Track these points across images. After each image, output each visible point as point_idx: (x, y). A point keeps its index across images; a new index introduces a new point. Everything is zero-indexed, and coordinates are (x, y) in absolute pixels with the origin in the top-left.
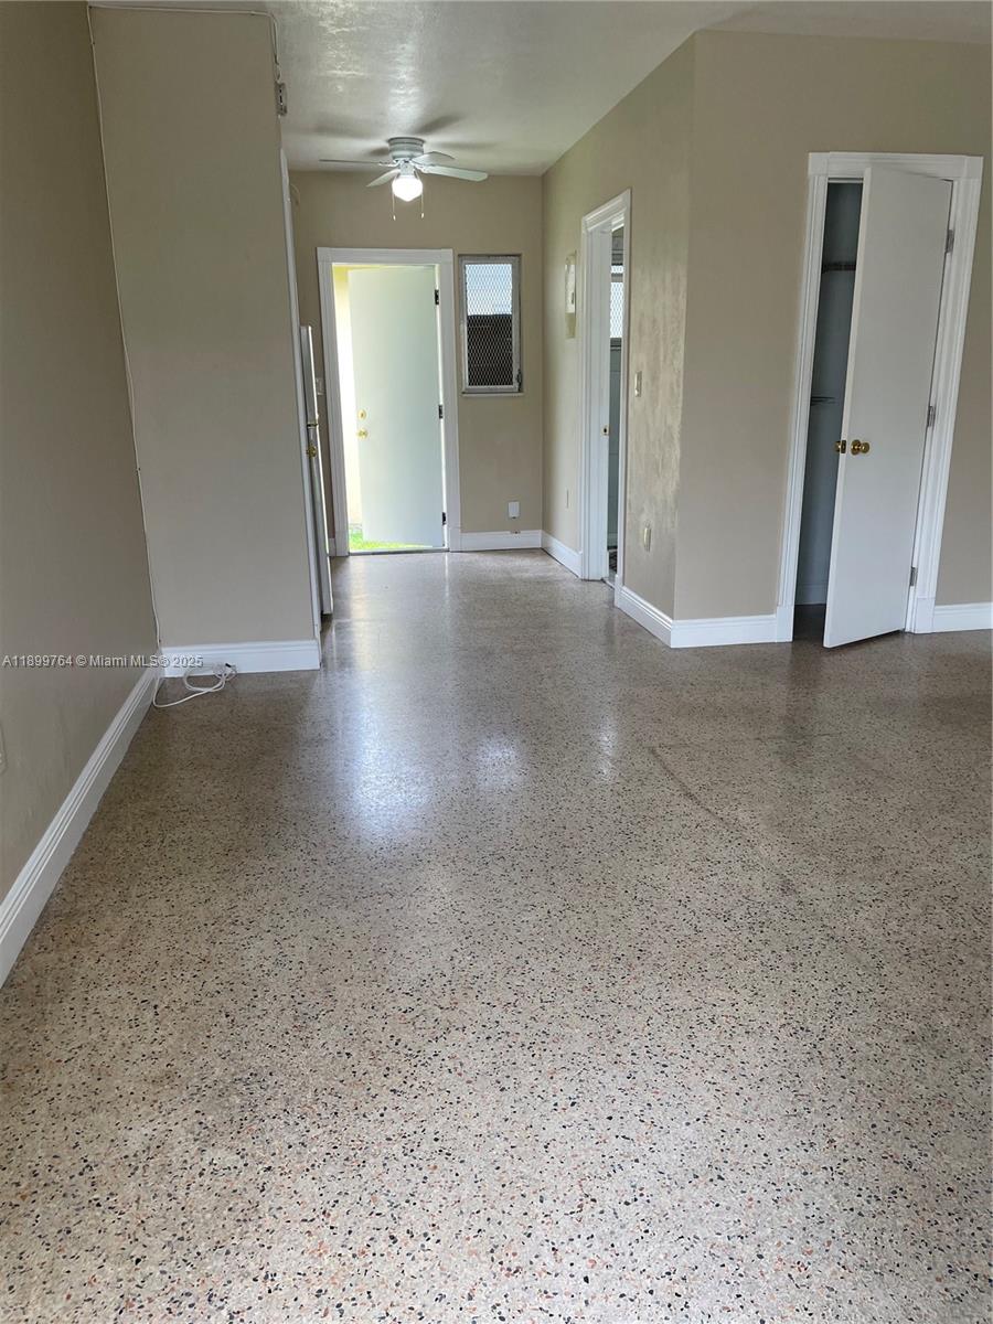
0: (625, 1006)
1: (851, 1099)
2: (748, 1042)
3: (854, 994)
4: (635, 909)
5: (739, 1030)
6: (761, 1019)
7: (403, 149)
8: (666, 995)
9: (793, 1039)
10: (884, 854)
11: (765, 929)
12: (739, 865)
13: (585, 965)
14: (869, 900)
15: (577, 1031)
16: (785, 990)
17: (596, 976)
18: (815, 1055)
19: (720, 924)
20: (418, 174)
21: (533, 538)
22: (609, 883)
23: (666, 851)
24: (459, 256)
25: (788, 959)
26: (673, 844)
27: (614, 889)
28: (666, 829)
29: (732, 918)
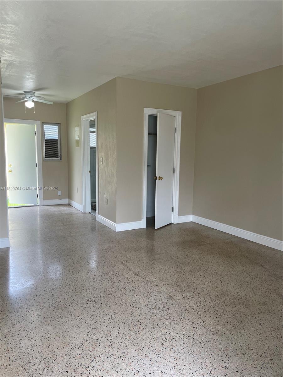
0: (142, 340)
1: (206, 353)
2: (177, 343)
3: (197, 324)
4: (134, 310)
5: (174, 340)
6: (178, 336)
7: (29, 94)
8: (151, 334)
9: (187, 340)
10: (189, 284)
11: (169, 310)
12: (156, 293)
13: (127, 329)
14: (191, 297)
15: (132, 350)
16: (181, 326)
17: (131, 332)
18: (194, 344)
19: (158, 311)
20: (33, 101)
21: (66, 201)
22: (125, 304)
23: (136, 292)
24: (42, 123)
25: (178, 318)
26: (137, 289)
27: (126, 305)
28: (134, 285)
29: (161, 309)
